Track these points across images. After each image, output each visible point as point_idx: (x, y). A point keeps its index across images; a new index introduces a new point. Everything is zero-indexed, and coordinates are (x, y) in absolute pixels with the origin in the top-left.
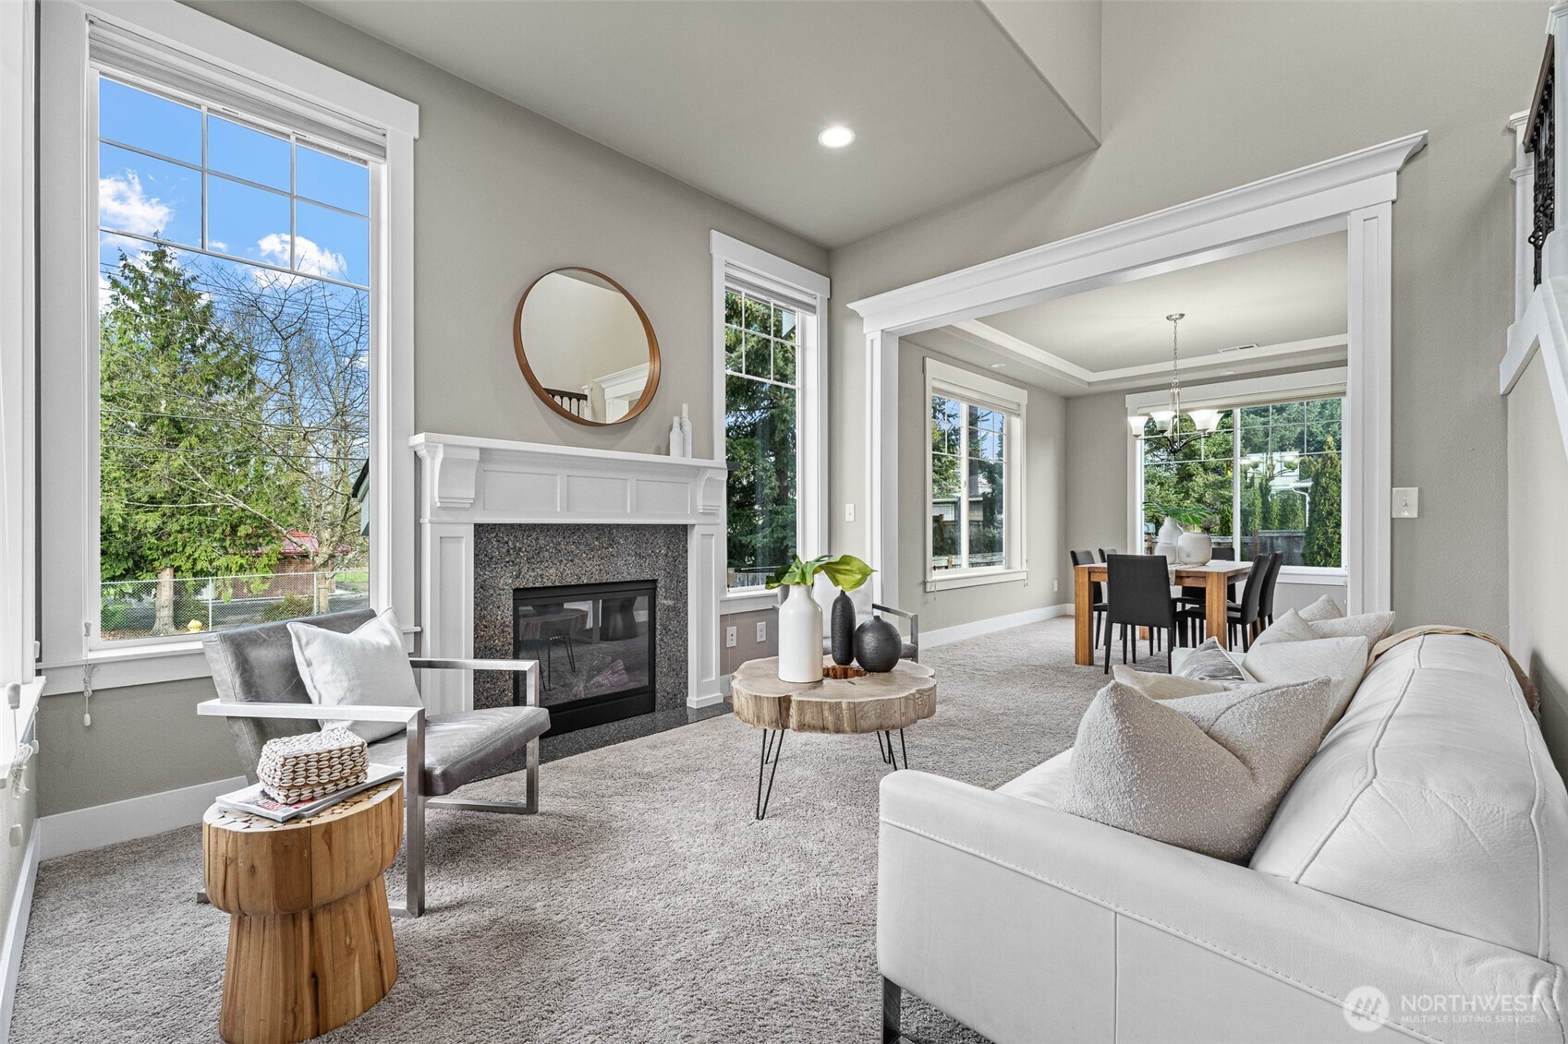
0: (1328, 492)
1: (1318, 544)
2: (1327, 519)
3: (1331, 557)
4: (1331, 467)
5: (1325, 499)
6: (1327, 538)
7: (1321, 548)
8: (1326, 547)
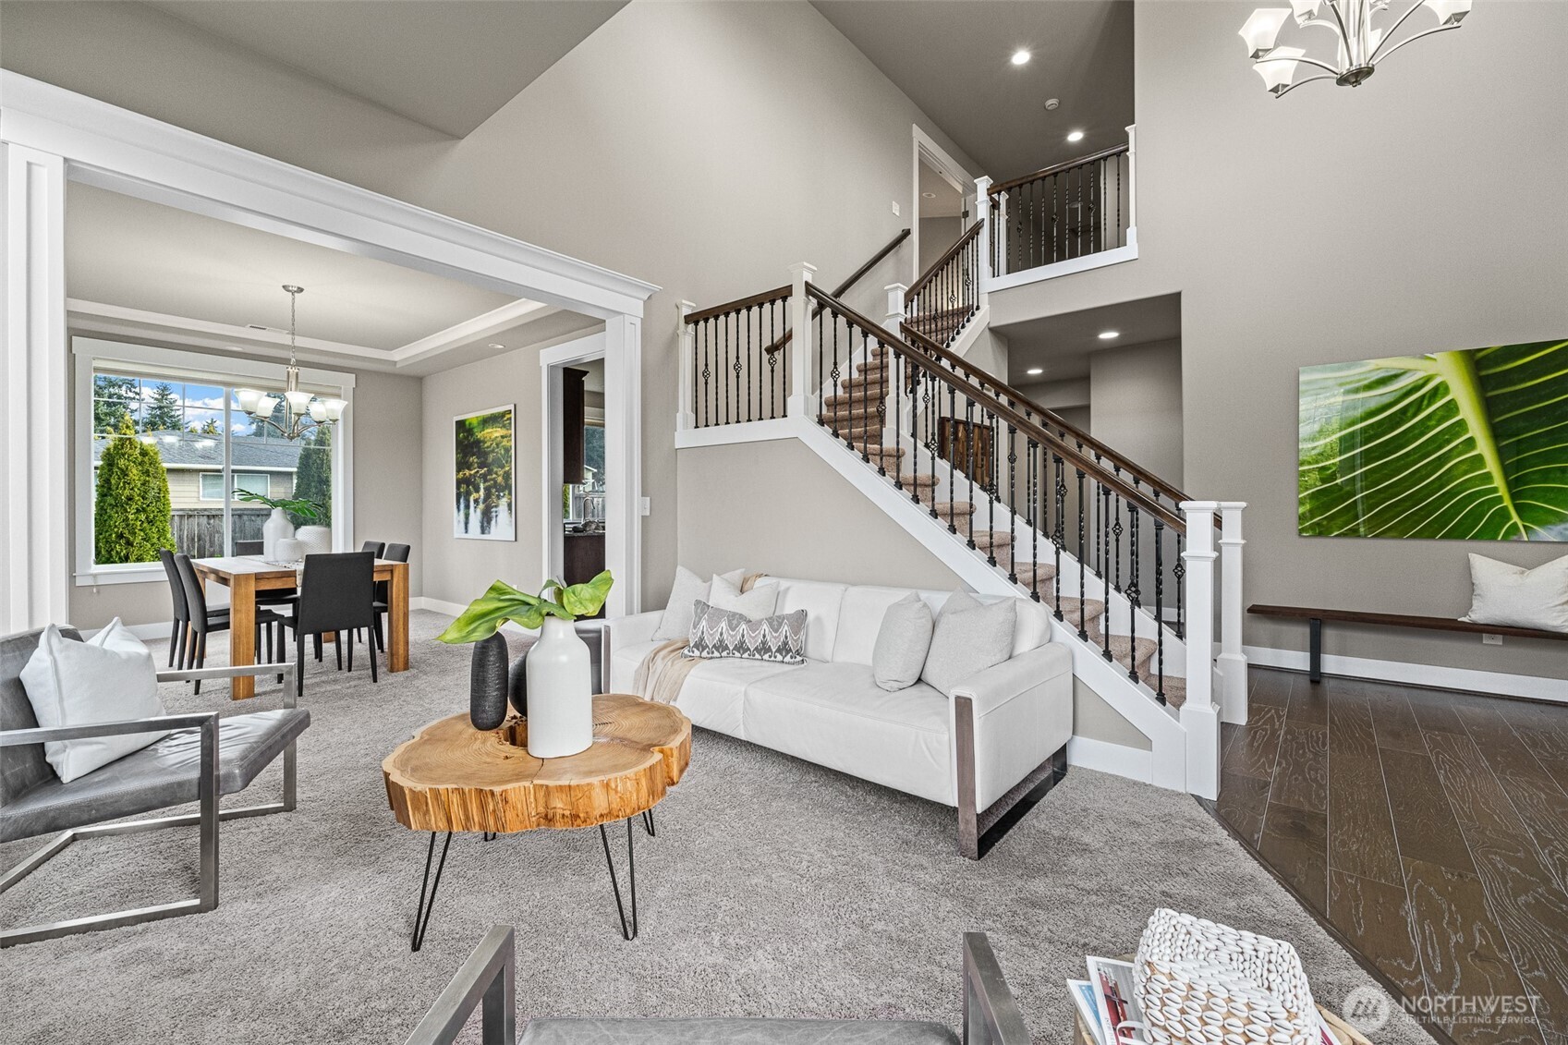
0: (127, 475)
1: (116, 533)
2: (127, 504)
3: (132, 546)
4: (131, 448)
5: (124, 482)
6: (128, 525)
7: (121, 536)
8: (127, 535)
